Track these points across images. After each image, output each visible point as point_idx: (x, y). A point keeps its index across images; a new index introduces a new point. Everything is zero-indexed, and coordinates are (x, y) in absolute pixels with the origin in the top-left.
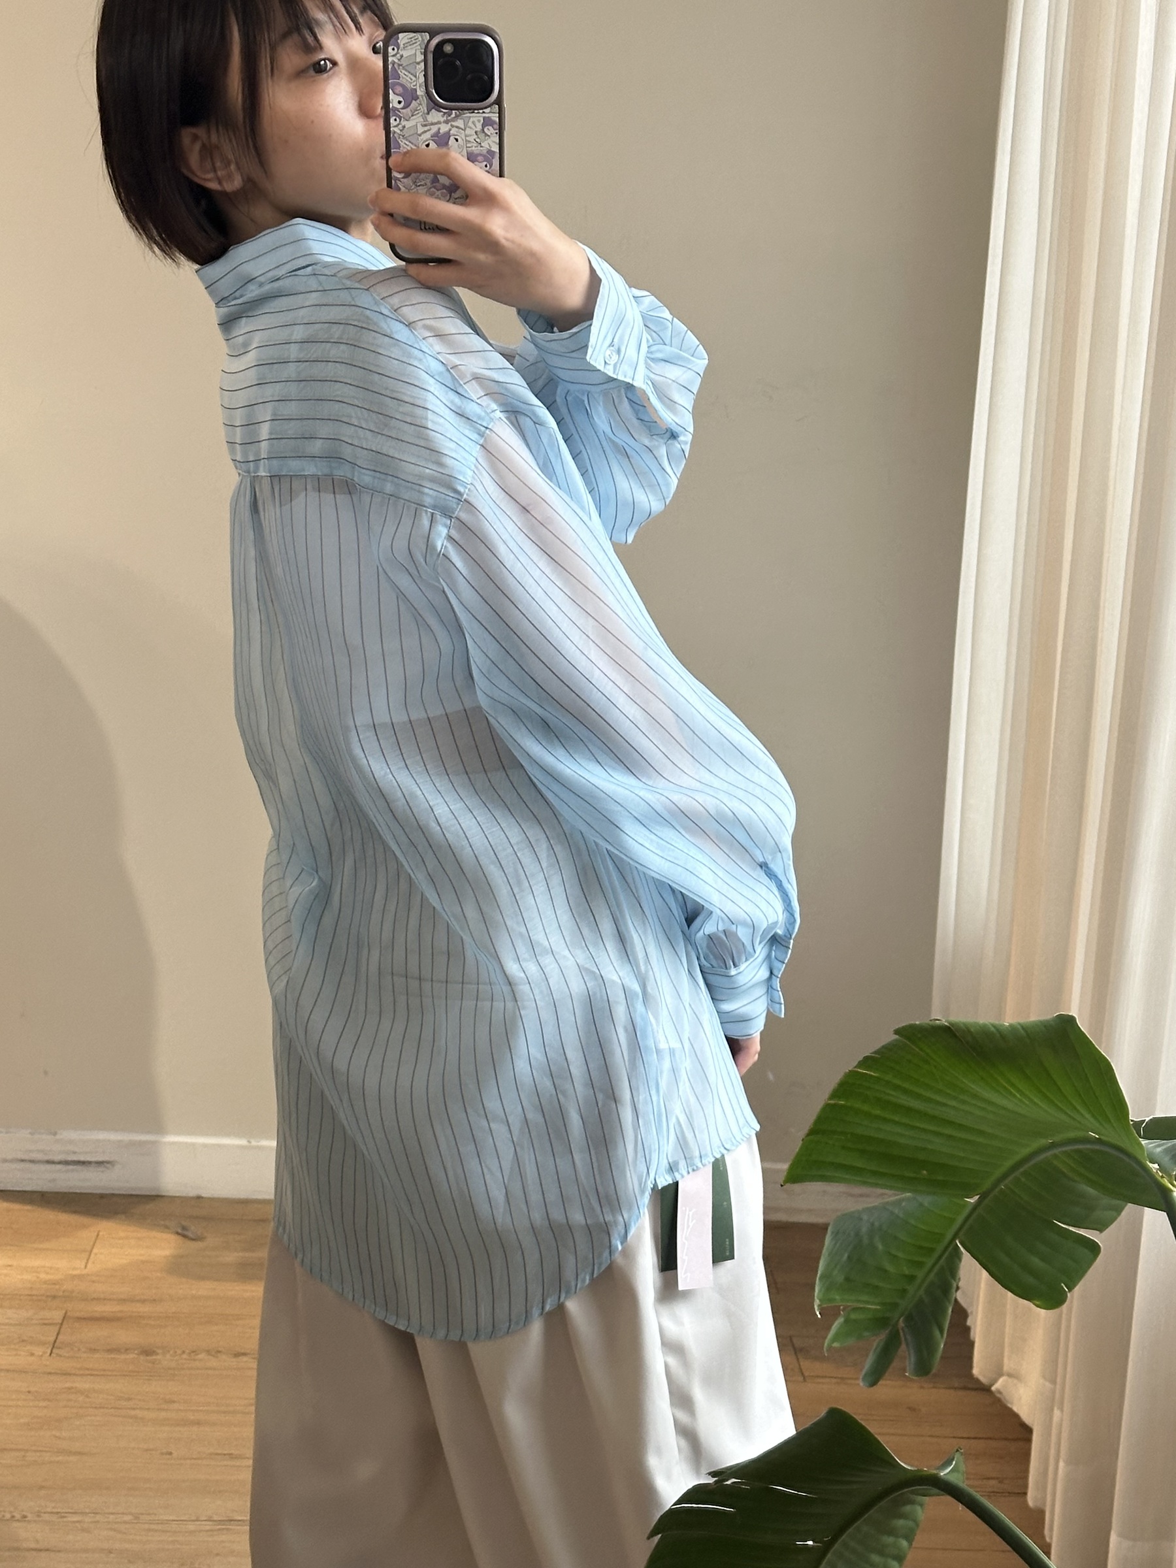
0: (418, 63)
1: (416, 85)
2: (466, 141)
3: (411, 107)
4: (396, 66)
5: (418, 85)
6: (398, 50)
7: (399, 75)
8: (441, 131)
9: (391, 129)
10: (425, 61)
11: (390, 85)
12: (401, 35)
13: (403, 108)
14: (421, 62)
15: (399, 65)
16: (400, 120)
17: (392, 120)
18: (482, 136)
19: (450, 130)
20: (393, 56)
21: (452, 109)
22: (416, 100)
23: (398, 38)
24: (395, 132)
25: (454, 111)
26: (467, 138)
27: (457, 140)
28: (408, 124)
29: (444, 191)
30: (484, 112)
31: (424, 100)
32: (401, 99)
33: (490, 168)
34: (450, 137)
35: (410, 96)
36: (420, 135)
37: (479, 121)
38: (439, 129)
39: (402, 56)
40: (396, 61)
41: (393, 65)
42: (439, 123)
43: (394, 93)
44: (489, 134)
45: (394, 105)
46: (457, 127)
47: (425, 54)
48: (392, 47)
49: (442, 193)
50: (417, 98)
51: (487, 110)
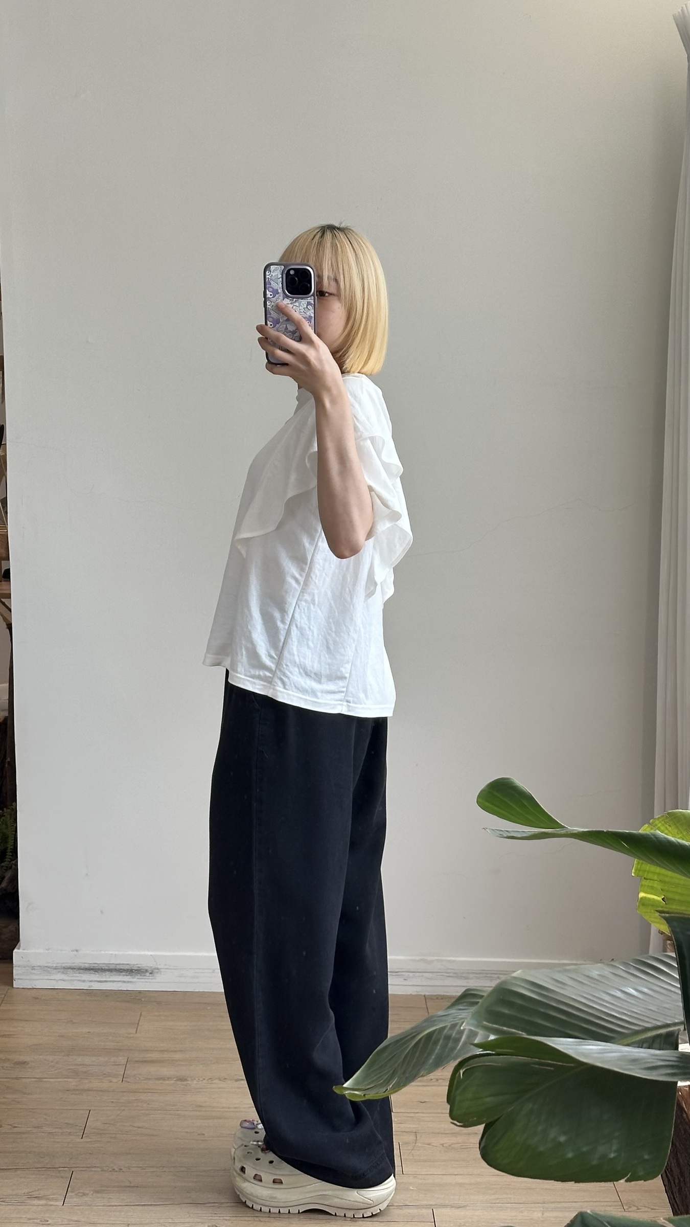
0: (279, 278)
3: (276, 297)
5: (279, 287)
6: (270, 273)
7: (271, 283)
9: (268, 306)
10: (282, 278)
11: (267, 288)
12: (272, 267)
13: (273, 296)
15: (272, 279)
17: (268, 302)
20: (268, 275)
23: (270, 268)
24: (269, 308)
25: (294, 299)
30: (307, 299)
31: (282, 294)
32: (271, 293)
35: (275, 292)
37: (305, 303)
39: (272, 275)
40: (270, 278)
41: (268, 279)
43: (269, 291)
45: (268, 297)
47: (282, 274)
48: (268, 271)
50: (278, 293)
51: (309, 299)
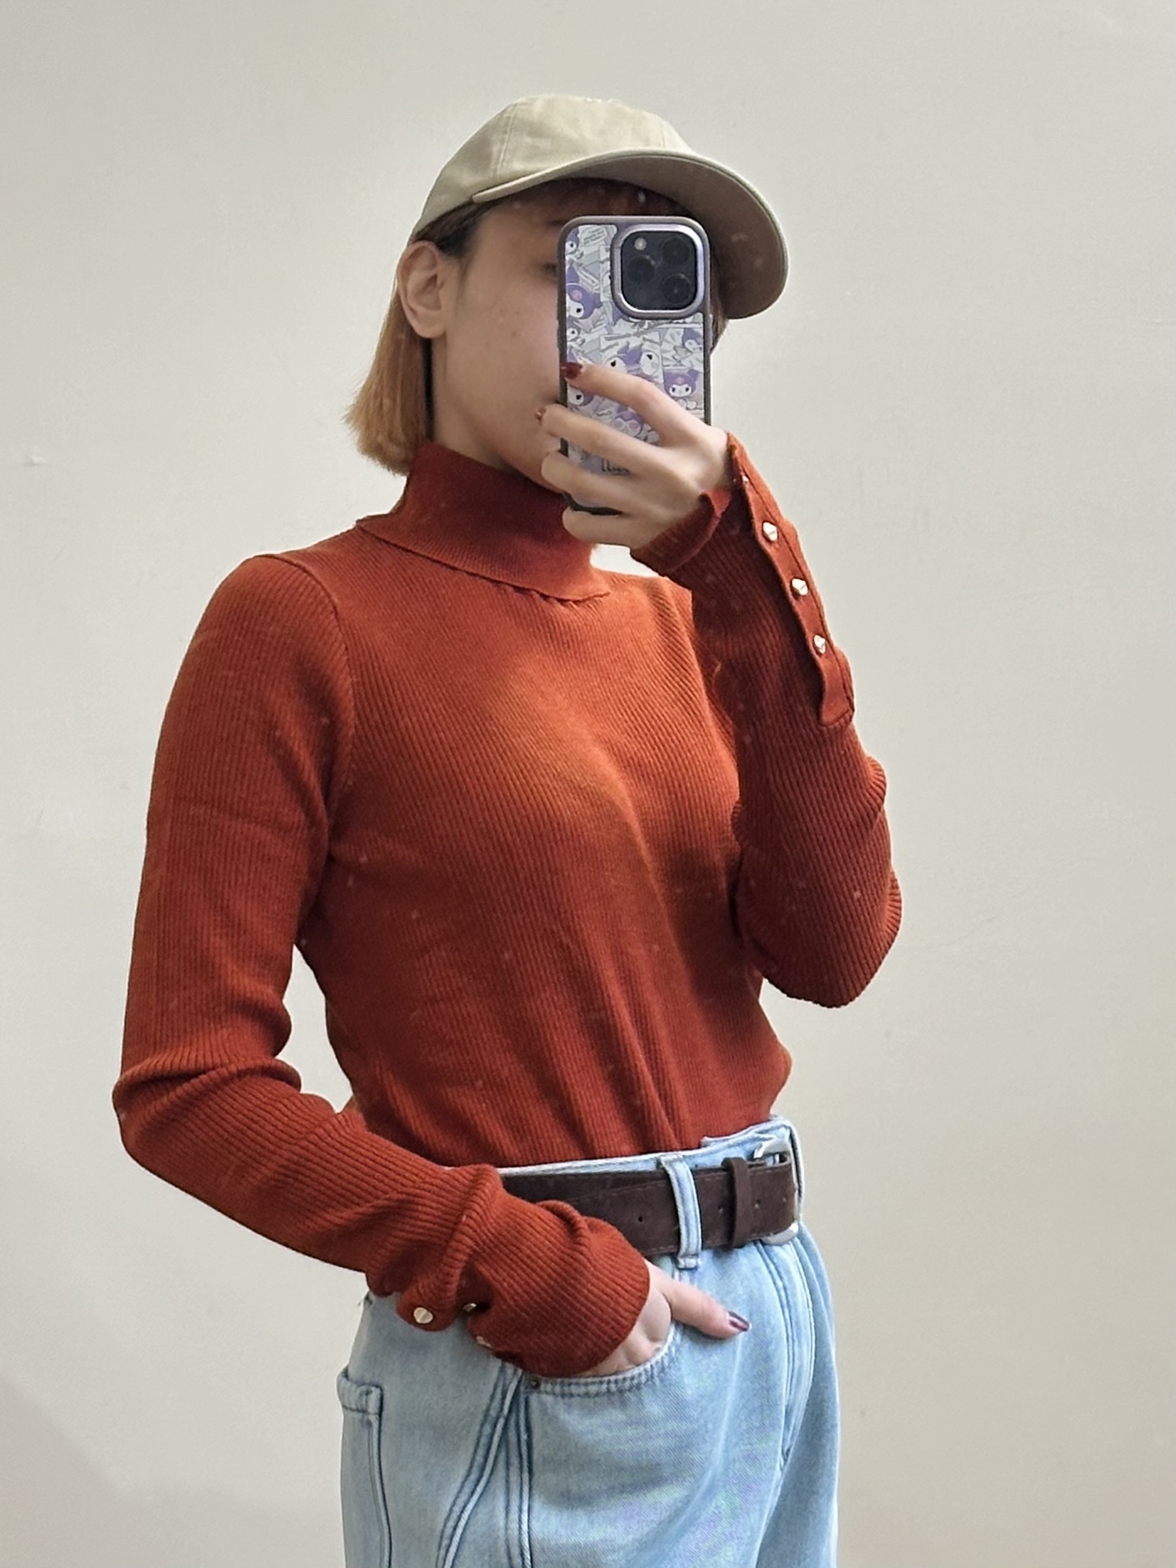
0: (602, 262)
1: (599, 289)
2: (663, 358)
3: (592, 316)
4: (574, 266)
5: (602, 289)
6: (578, 246)
7: (578, 277)
8: (630, 346)
9: (568, 344)
10: (612, 259)
11: (567, 289)
12: (581, 228)
13: (581, 318)
14: (607, 260)
15: (580, 265)
16: (579, 333)
17: (568, 333)
18: (682, 352)
19: (642, 345)
20: (571, 253)
21: (643, 318)
22: (599, 307)
23: (578, 232)
24: (572, 347)
25: (647, 322)
26: (664, 355)
27: (650, 357)
28: (588, 338)
29: (633, 421)
30: (684, 323)
31: (609, 307)
32: (581, 306)
33: (692, 391)
34: (641, 355)
35: (591, 303)
36: (604, 351)
37: (678, 333)
38: (628, 343)
39: (582, 254)
40: (575, 259)
41: (571, 265)
42: (628, 335)
43: (571, 298)
44: (691, 349)
45: (572, 314)
46: (651, 341)
47: (611, 250)
48: (570, 242)
49: (631, 425)
50: (599, 305)
51: (688, 320)
